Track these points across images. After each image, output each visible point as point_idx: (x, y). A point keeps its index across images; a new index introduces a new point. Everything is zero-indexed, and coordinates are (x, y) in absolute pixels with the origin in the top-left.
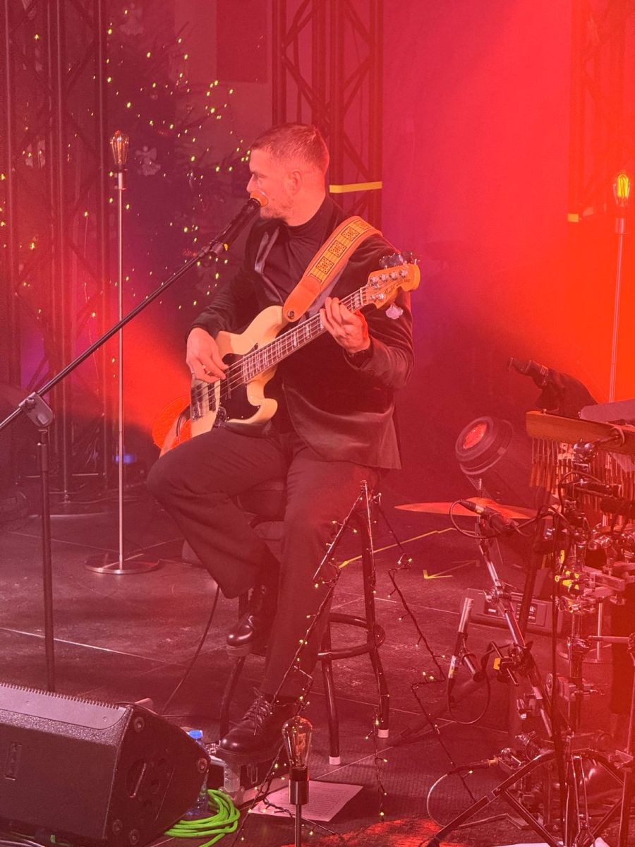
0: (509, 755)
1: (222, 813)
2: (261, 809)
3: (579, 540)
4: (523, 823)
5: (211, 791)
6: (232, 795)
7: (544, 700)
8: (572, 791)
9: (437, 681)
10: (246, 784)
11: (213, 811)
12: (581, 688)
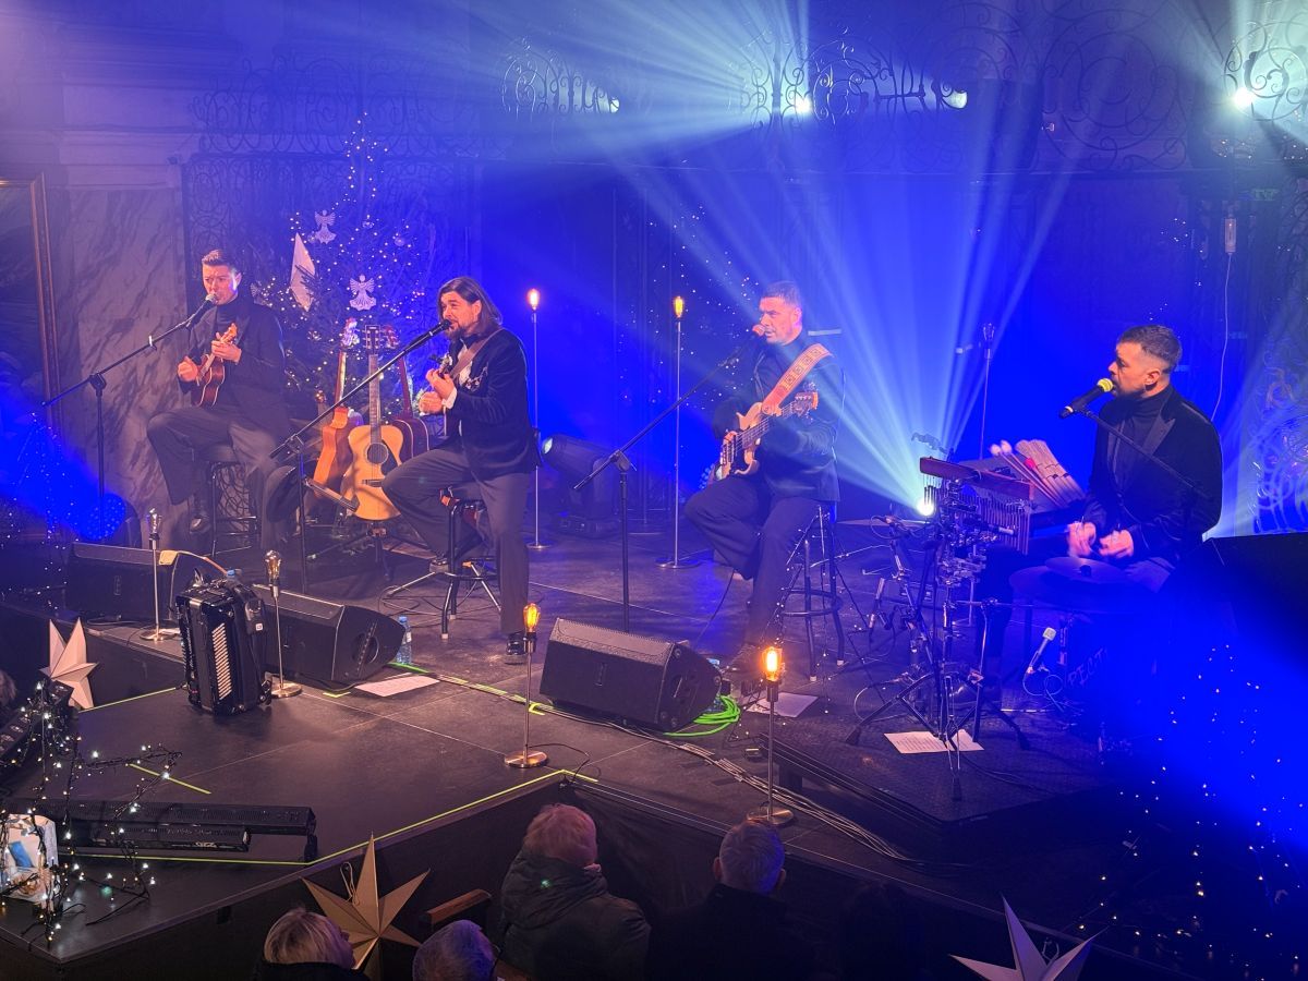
0: (907, 677)
1: (729, 710)
2: (754, 709)
3: (950, 540)
4: (915, 719)
5: (723, 697)
6: (736, 699)
7: (928, 641)
8: (945, 700)
9: (863, 631)
10: (745, 693)
11: (724, 708)
12: (951, 633)
